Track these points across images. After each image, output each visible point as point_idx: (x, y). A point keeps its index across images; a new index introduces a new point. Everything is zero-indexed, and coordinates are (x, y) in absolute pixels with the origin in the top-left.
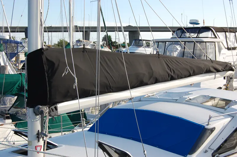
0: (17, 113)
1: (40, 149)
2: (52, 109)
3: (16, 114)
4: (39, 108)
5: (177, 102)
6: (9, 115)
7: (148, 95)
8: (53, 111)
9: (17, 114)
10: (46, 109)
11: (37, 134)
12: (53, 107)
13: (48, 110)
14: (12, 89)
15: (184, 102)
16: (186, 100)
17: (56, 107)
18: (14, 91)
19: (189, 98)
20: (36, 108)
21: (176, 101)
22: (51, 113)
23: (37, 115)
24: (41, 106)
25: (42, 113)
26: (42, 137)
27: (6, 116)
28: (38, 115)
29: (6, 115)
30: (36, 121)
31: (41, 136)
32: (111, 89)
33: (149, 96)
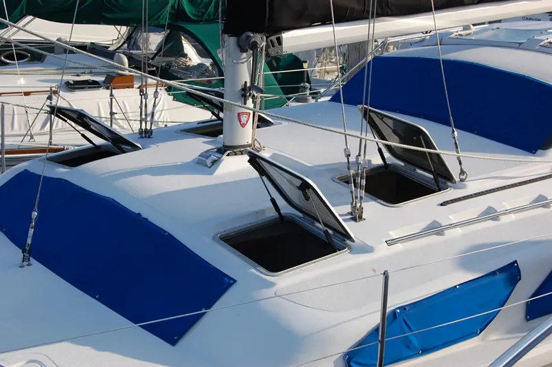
0: (169, 65)
1: (246, 119)
2: (271, 41)
3: (168, 67)
4: (249, 37)
5: (521, 47)
6: (155, 69)
7: (457, 34)
8: (273, 46)
9: (170, 67)
10: (261, 41)
11: (243, 90)
12: (273, 38)
13: (264, 44)
14: (160, 14)
15: (537, 48)
16: (542, 44)
17: (279, 37)
18: (162, 19)
19: (549, 40)
20: (244, 36)
21: (519, 46)
22: (269, 50)
23: (243, 50)
24: (253, 33)
25: (254, 46)
26: (252, 95)
27: (149, 69)
28: (246, 51)
29: (149, 67)
30: (243, 63)
31: (250, 94)
32: (389, 8)
33: (461, 35)
